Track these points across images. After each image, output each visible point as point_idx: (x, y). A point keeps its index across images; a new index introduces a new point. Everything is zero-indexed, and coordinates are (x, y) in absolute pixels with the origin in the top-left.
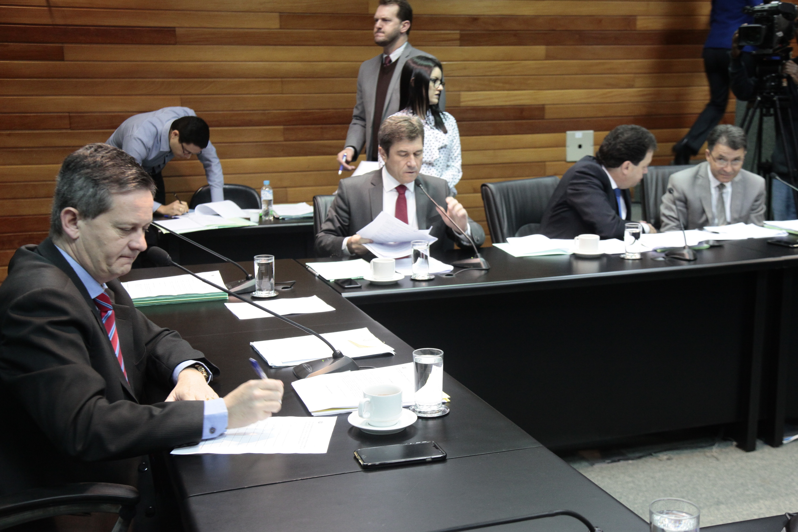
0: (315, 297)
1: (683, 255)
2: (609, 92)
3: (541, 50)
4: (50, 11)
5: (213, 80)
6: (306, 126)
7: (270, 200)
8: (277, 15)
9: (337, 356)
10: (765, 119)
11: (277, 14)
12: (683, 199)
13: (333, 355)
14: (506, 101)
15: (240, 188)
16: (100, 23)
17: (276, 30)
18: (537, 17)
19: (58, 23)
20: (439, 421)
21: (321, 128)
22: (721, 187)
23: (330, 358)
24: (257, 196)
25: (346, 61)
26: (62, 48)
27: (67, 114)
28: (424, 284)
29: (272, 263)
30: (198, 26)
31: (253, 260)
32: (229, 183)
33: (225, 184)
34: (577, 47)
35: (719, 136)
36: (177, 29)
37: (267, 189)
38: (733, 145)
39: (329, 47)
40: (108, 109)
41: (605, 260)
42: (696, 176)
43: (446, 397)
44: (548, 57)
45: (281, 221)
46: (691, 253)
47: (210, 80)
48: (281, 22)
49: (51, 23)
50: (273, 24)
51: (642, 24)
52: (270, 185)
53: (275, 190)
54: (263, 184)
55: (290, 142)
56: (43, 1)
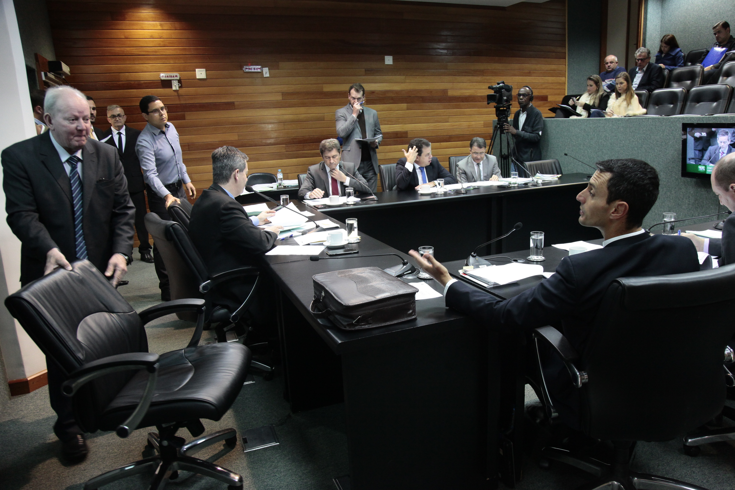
1: (461, 191)
2: (437, 125)
3: (404, 105)
4: (179, 98)
5: (252, 125)
6: (295, 145)
7: (282, 178)
10: (502, 135)
11: (281, 93)
12: (464, 173)
13: (317, 227)
14: (389, 130)
15: (267, 174)
16: (200, 102)
17: (281, 101)
18: (402, 91)
19: (183, 103)
20: (357, 244)
21: (303, 145)
22: (478, 164)
23: (314, 227)
24: (275, 178)
26: (184, 114)
27: (187, 144)
28: (352, 206)
30: (245, 100)
34: (421, 104)
35: (474, 143)
36: (235, 102)
38: (481, 147)
39: (305, 107)
40: (205, 141)
42: (467, 163)
43: (359, 237)
44: (408, 109)
46: (465, 190)
47: (251, 125)
48: (282, 97)
49: (179, 103)
50: (279, 98)
51: (451, 93)
52: (281, 171)
53: (284, 174)
54: (278, 172)
55: (289, 152)
56: (176, 94)
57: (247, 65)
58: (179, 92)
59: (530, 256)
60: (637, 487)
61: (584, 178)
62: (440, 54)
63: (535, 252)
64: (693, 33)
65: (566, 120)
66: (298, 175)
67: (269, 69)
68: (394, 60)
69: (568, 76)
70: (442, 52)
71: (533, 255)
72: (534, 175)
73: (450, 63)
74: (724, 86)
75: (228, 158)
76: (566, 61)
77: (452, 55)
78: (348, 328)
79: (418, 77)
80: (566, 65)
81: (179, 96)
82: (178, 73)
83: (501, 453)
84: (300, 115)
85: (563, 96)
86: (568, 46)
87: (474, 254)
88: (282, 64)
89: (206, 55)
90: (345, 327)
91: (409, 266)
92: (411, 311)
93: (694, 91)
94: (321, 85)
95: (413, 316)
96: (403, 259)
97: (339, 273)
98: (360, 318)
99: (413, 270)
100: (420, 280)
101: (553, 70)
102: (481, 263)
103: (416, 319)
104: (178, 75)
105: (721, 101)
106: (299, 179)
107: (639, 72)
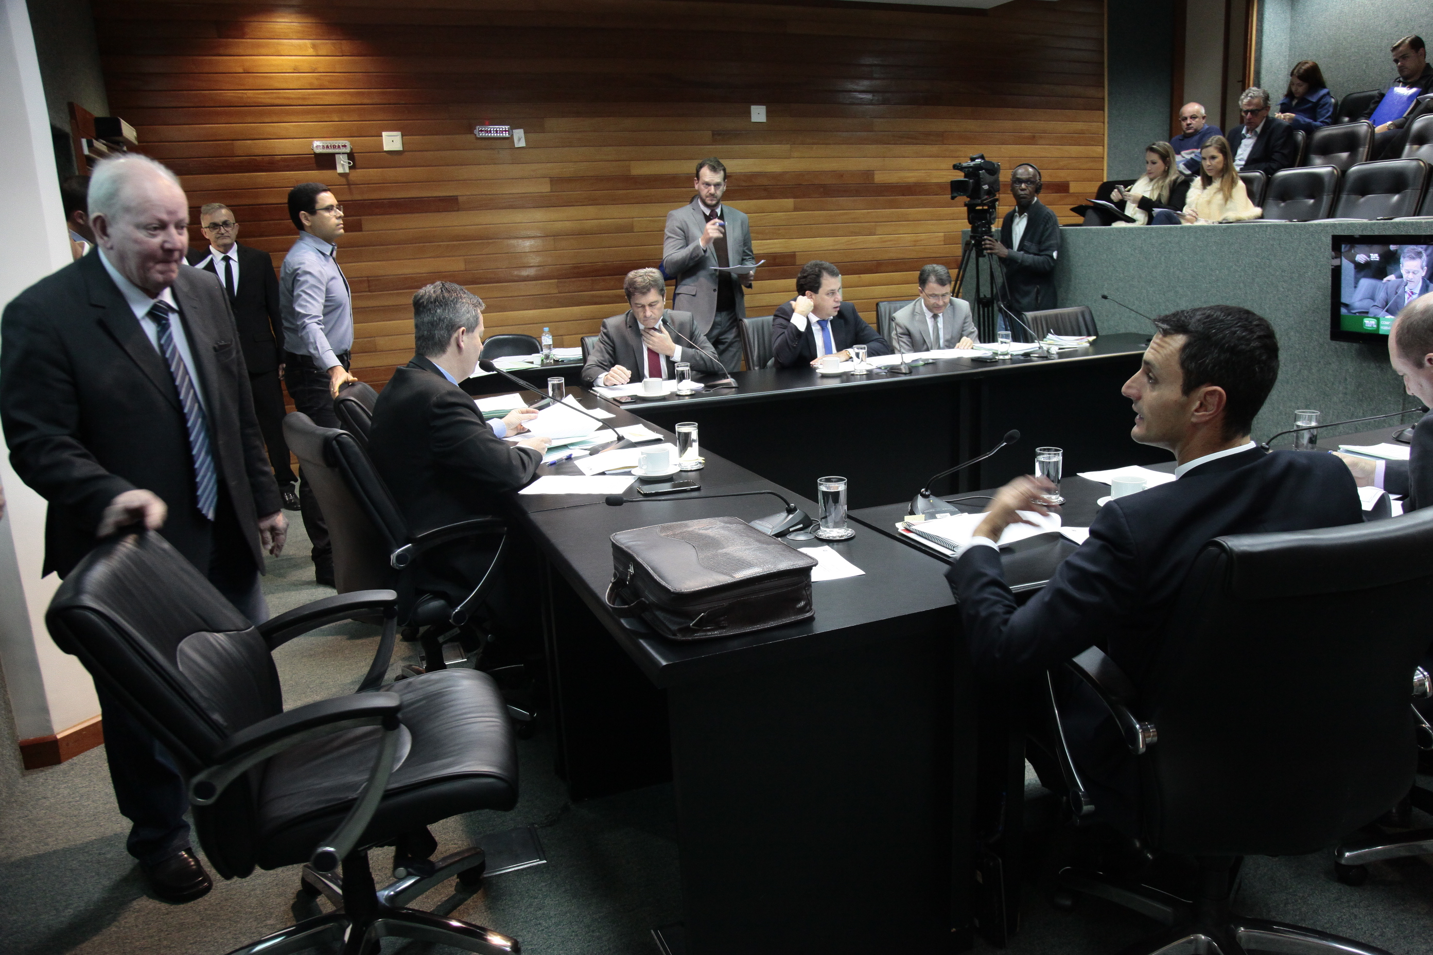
0: (598, 409)
1: (900, 369)
3: (789, 202)
4: (350, 189)
5: (492, 241)
6: (577, 279)
8: (548, 180)
9: (620, 438)
10: (981, 259)
12: (907, 333)
13: (617, 438)
15: (522, 337)
16: (391, 196)
17: (549, 194)
18: (784, 173)
19: (356, 198)
20: (698, 472)
21: (592, 279)
22: (935, 317)
23: (617, 441)
24: (538, 344)
25: (611, 219)
26: (360, 220)
30: (479, 193)
35: (927, 275)
36: (459, 198)
38: (942, 282)
39: (595, 207)
40: (400, 272)
42: (913, 313)
44: (796, 209)
46: (907, 367)
47: (489, 241)
48: (552, 186)
49: (350, 199)
50: (547, 187)
51: (879, 178)
53: (554, 336)
55: (564, 294)
56: (343, 180)
57: (481, 124)
58: (350, 176)
60: (1244, 946)
61: (1139, 343)
62: (858, 101)
64: (1353, 58)
66: (583, 339)
67: (525, 133)
68: (769, 113)
69: (1109, 145)
70: (862, 98)
72: (1043, 337)
73: (877, 120)
74: (1414, 163)
75: (445, 306)
76: (1103, 114)
77: (882, 104)
78: (679, 637)
79: (816, 146)
80: (1103, 122)
81: (352, 184)
82: (347, 140)
83: (980, 879)
84: (587, 221)
85: (1100, 183)
86: (1109, 85)
87: (926, 491)
88: (551, 123)
89: (403, 104)
90: (675, 635)
91: (798, 515)
92: (802, 603)
93: (1354, 172)
94: (627, 163)
95: (808, 612)
96: (788, 501)
97: (664, 529)
98: (703, 616)
99: (807, 524)
100: (820, 542)
101: (1082, 132)
102: (938, 509)
103: (812, 619)
104: (348, 144)
105: (1409, 191)
106: (583, 345)
107: (1248, 135)
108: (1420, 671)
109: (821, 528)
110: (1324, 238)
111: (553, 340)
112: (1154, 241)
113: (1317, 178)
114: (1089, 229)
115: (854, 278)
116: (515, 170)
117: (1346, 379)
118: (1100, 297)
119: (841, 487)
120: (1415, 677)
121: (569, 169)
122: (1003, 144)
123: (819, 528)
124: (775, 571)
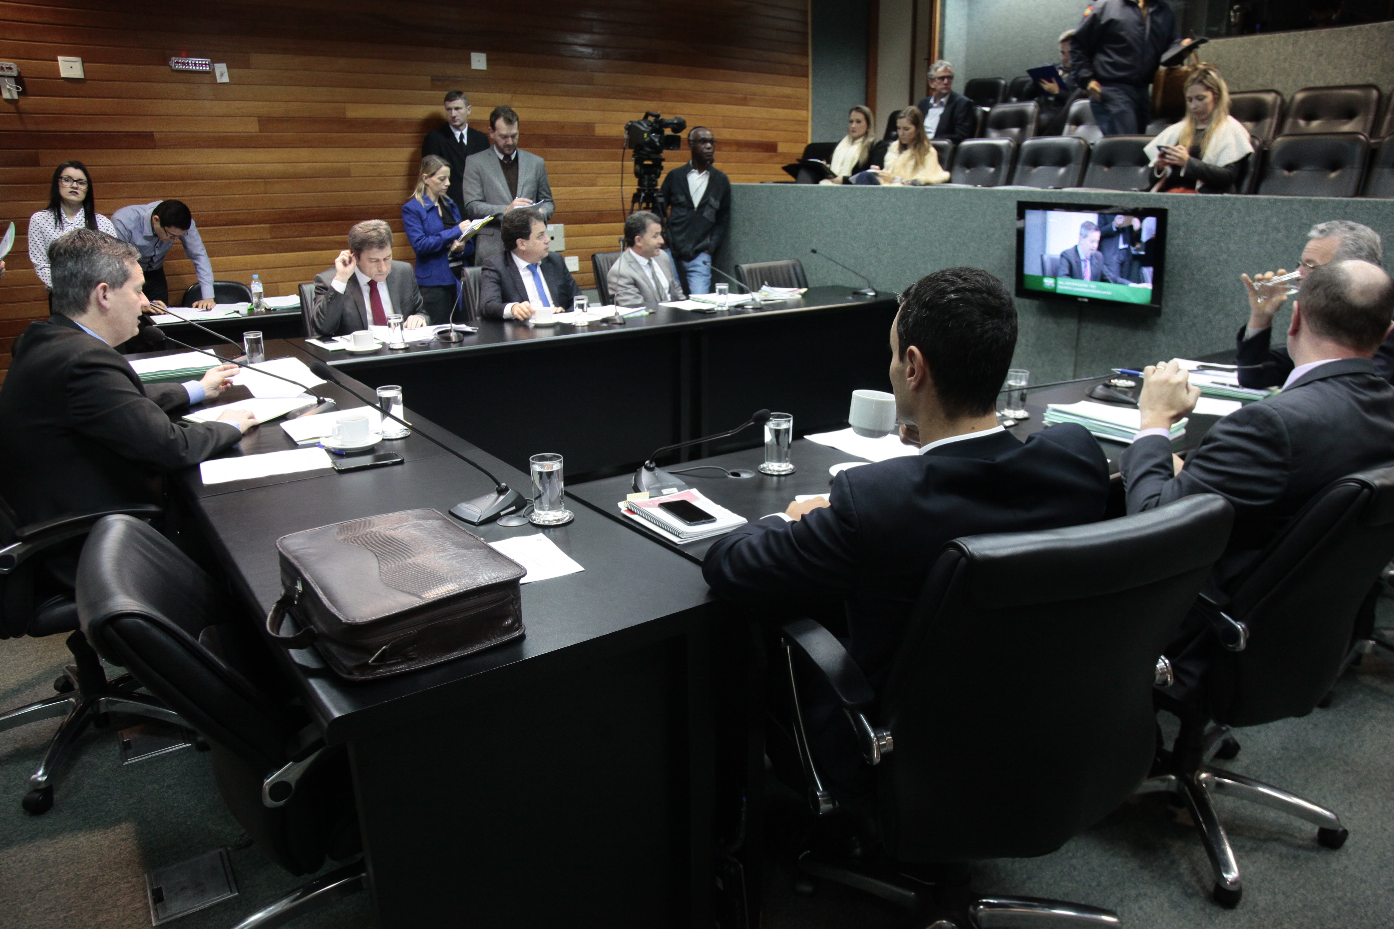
1: (615, 320)
2: (575, 190)
4: (21, 118)
5: (195, 182)
6: (292, 224)
7: (261, 293)
8: (256, 119)
9: (321, 402)
13: (318, 401)
15: (232, 284)
17: (255, 134)
19: (30, 129)
20: (403, 441)
21: (307, 225)
22: (650, 264)
23: (315, 404)
24: (248, 291)
25: (326, 162)
26: (37, 153)
28: (401, 352)
29: (260, 338)
30: (177, 130)
31: (243, 337)
32: (219, 280)
33: (215, 282)
34: (544, 149)
36: (155, 134)
37: (257, 283)
39: (309, 149)
41: (558, 328)
45: (272, 312)
47: (192, 182)
48: (260, 125)
49: (23, 129)
50: (252, 128)
51: (600, 131)
52: (259, 278)
53: (265, 284)
54: (252, 279)
55: (279, 240)
56: (12, 108)
57: (178, 55)
58: (20, 103)
59: (764, 462)
60: (985, 925)
61: (848, 296)
62: (578, 54)
63: (775, 454)
64: (1019, 46)
65: (813, 187)
66: (300, 286)
67: (228, 67)
68: (489, 61)
69: (813, 110)
70: (582, 52)
71: (771, 460)
72: (757, 289)
73: (598, 74)
74: (1076, 141)
75: (77, 258)
76: (808, 81)
77: (602, 58)
78: (357, 676)
79: (536, 97)
80: (808, 88)
81: (19, 112)
82: (14, 62)
83: (720, 885)
84: (299, 164)
85: (804, 146)
86: (813, 54)
87: (651, 463)
88: (256, 58)
89: (81, 26)
90: (350, 673)
91: (510, 496)
92: (509, 621)
93: (1029, 145)
94: (342, 105)
95: (517, 629)
96: (499, 480)
97: (342, 530)
98: (385, 649)
99: (520, 505)
100: (534, 528)
101: (787, 97)
102: (664, 484)
103: (523, 637)
104: (14, 66)
105: (1072, 165)
106: (301, 294)
107: (935, 105)
108: (1162, 659)
109: (535, 510)
110: (1008, 203)
111: (264, 288)
112: (858, 200)
113: (995, 149)
114: (798, 187)
115: (576, 228)
116: (219, 107)
117: (1027, 333)
118: (809, 250)
119: (556, 466)
120: (1157, 666)
121: (278, 109)
122: (717, 103)
123: (533, 511)
124: (474, 587)
